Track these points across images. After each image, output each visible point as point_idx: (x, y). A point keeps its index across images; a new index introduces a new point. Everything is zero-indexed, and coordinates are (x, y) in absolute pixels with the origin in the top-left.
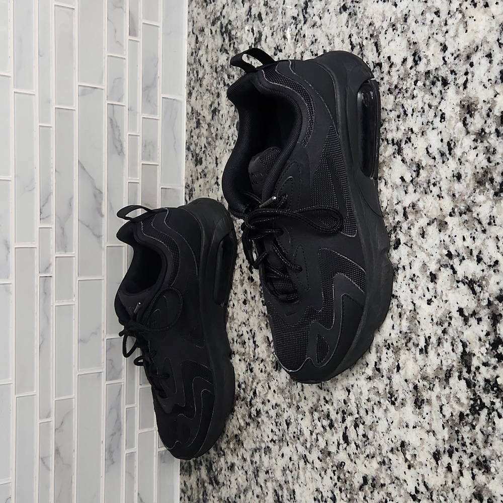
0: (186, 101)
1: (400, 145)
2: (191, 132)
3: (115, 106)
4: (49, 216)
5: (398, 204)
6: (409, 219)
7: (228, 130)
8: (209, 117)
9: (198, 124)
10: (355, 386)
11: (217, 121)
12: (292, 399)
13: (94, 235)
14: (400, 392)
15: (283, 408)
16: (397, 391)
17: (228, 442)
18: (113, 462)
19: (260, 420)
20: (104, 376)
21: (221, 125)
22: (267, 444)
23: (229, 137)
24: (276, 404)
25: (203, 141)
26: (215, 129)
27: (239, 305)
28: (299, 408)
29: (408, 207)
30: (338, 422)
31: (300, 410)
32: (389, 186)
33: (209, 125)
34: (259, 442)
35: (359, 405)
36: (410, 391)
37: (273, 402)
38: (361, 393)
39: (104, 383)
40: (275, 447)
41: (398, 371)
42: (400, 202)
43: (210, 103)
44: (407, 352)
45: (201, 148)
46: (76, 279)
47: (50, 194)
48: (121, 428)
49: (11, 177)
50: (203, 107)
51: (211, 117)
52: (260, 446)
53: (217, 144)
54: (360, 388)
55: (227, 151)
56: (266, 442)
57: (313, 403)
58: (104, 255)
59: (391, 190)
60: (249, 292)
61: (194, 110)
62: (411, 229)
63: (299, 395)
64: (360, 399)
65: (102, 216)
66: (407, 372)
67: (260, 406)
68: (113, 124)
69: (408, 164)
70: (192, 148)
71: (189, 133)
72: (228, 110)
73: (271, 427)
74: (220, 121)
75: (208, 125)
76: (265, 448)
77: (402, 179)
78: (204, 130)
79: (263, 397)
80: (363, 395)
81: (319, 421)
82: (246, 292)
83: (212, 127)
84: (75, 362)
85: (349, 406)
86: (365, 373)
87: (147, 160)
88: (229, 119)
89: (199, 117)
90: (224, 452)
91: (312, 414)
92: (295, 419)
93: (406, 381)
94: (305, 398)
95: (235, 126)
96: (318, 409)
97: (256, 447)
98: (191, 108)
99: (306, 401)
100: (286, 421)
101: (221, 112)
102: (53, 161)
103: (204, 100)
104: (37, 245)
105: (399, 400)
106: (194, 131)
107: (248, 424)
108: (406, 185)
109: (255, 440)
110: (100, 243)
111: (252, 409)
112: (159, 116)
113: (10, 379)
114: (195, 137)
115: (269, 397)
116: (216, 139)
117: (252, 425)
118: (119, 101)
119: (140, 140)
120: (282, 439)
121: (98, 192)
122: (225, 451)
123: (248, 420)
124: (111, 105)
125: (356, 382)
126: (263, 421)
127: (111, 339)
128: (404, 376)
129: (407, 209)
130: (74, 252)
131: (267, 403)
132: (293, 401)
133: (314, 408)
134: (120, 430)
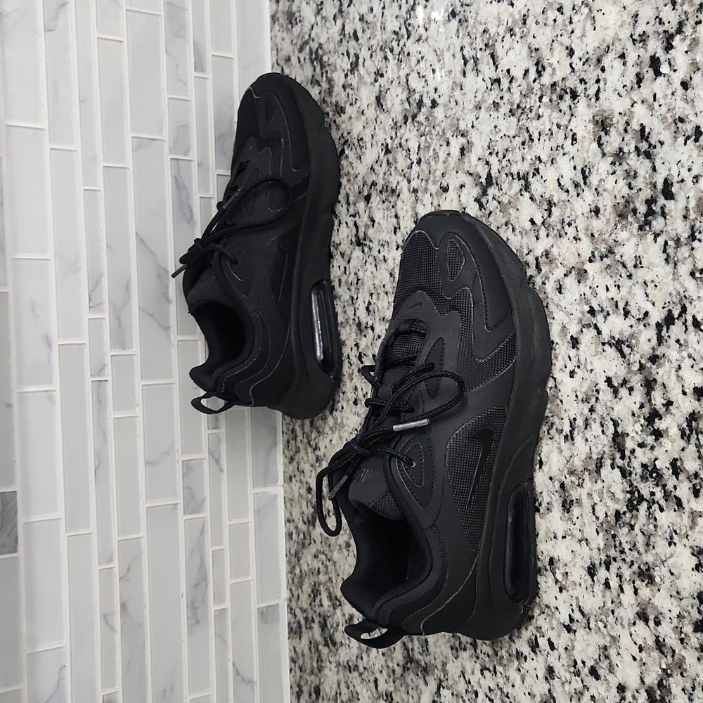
1: (527, 179)
3: (181, 162)
4: (101, 303)
5: (528, 254)
6: (543, 272)
13: (160, 325)
14: (544, 494)
16: (541, 493)
18: (198, 622)
20: (181, 509)
27: (349, 406)
29: (541, 257)
32: (517, 232)
36: (557, 492)
39: (181, 518)
41: (541, 467)
42: (531, 251)
44: (550, 441)
46: (139, 384)
47: (102, 275)
48: (206, 575)
49: (50, 255)
58: (174, 351)
59: (520, 236)
60: (359, 389)
62: (545, 284)
65: (169, 301)
66: (551, 466)
68: (179, 185)
69: (538, 202)
77: (532, 221)
82: (356, 389)
84: (142, 491)
90: (340, 602)
93: (551, 478)
102: (103, 234)
104: (86, 341)
105: (544, 505)
108: (536, 228)
110: (168, 336)
113: (59, 512)
118: (185, 155)
119: (215, 203)
121: (162, 271)
122: (342, 600)
124: (175, 161)
127: (189, 460)
128: (548, 473)
129: (540, 259)
130: (136, 349)
134: (205, 579)
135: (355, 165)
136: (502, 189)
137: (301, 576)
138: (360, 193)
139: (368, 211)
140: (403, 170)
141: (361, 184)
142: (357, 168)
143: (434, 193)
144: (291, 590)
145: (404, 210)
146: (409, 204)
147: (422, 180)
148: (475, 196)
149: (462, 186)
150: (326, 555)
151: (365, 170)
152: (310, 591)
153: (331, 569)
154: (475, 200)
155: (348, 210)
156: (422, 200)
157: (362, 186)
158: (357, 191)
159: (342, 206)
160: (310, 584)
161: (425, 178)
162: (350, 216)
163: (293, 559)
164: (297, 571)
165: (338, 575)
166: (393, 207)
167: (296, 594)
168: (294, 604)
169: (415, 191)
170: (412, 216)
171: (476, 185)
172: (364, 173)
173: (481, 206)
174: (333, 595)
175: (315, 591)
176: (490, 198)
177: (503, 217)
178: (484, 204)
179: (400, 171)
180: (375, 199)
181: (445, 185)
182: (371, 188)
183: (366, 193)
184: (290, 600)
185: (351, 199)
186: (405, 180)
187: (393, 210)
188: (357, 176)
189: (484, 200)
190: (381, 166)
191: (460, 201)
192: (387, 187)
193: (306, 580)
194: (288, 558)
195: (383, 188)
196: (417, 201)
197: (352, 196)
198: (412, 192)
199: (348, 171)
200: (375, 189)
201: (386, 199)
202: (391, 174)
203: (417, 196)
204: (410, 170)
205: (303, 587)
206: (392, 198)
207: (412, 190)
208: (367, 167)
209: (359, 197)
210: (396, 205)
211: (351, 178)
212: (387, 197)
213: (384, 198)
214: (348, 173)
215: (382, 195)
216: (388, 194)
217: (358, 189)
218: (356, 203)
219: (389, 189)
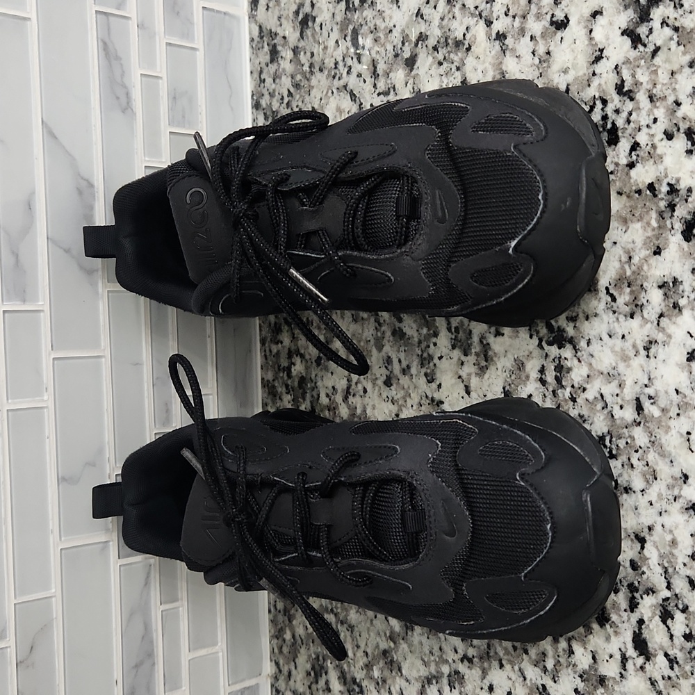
0: (247, 18)
2: (261, 72)
3: (111, 18)
7: (335, 50)
8: (294, 35)
9: (274, 54)
10: (658, 528)
11: (310, 38)
13: (82, 267)
17: (368, 667)
20: (113, 548)
21: (320, 43)
22: (454, 666)
23: (336, 64)
25: (286, 83)
26: (309, 54)
27: (377, 388)
30: (619, 610)
33: (296, 51)
34: (437, 664)
35: (670, 570)
38: (674, 543)
39: (114, 563)
40: (473, 671)
43: (294, 8)
45: (282, 98)
46: (47, 357)
48: (152, 651)
50: (283, 19)
51: (298, 34)
52: (438, 672)
53: (314, 82)
54: (671, 531)
55: (335, 91)
56: (451, 661)
58: (103, 307)
60: (395, 361)
61: (264, 30)
64: (673, 555)
68: (110, 54)
70: (263, 103)
71: (256, 75)
72: (332, 11)
74: (317, 37)
75: (293, 51)
76: (449, 676)
78: (286, 65)
80: (680, 546)
82: (388, 360)
83: (302, 53)
84: (53, 523)
85: (644, 573)
86: (680, 497)
87: (178, 126)
88: (336, 28)
89: (275, 41)
90: (360, 686)
95: (349, 38)
97: (430, 673)
98: (257, 28)
101: (318, 20)
103: (282, 5)
106: (266, 70)
109: (426, 660)
110: (94, 284)
112: (199, 42)
114: (269, 81)
116: (312, 73)
118: (118, 8)
119: (163, 86)
120: (488, 653)
121: (85, 183)
122: (364, 685)
124: (104, 17)
125: (660, 520)
130: (43, 302)
134: (150, 655)
135: (387, 13)
136: (682, 6)
137: (293, 644)
138: (396, 55)
139: (411, 82)
140: (476, 7)
141: (398, 42)
142: (391, 17)
143: (538, 34)
144: (277, 664)
145: (479, 71)
146: (489, 59)
147: (514, 17)
148: (624, 26)
149: (596, 14)
150: (336, 615)
151: (407, 18)
152: (309, 666)
153: (346, 637)
154: (622, 34)
155: (375, 86)
156: (513, 50)
157: (400, 45)
158: (391, 54)
159: (365, 81)
160: (310, 656)
161: (520, 13)
162: (379, 94)
163: (280, 618)
164: (288, 636)
165: (358, 647)
166: (458, 69)
167: (285, 670)
168: (281, 685)
169: (501, 37)
171: (626, 7)
172: (404, 24)
173: (636, 40)
174: (348, 676)
175: (317, 667)
176: (656, 24)
177: (684, 53)
178: (643, 37)
179: (472, 9)
180: (425, 62)
181: (560, 16)
182: (416, 45)
183: (407, 55)
184: (276, 679)
185: (381, 67)
186: (482, 23)
187: (458, 74)
188: (391, 31)
189: (642, 30)
190: (435, 7)
191: (591, 39)
192: (447, 38)
193: (303, 650)
194: (271, 616)
195: (438, 42)
196: (504, 53)
197: (383, 62)
198: (495, 40)
199: (375, 25)
200: (424, 45)
201: (445, 58)
202: (453, 17)
203: (504, 44)
204: (491, 5)
205: (297, 660)
206: (457, 55)
207: (494, 36)
208: (410, 13)
209: (394, 62)
210: (464, 64)
211: (381, 35)
212: (447, 55)
213: (440, 57)
214: (375, 29)
215: (438, 53)
216: (449, 49)
217: (394, 50)
218: (390, 72)
219: (450, 41)
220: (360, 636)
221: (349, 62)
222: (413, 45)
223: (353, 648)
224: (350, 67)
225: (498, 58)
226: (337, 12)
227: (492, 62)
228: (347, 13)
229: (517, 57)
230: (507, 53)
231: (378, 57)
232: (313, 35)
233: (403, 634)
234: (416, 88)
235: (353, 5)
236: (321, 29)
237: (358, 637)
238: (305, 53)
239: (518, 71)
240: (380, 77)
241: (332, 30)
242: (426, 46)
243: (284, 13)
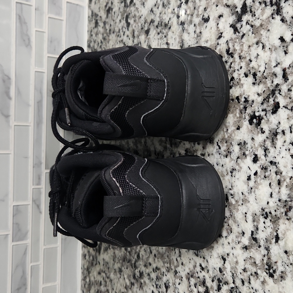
0: (87, 7)
1: (279, 4)
2: (91, 31)
3: (23, 6)
5: (277, 66)
6: (290, 80)
7: (119, 24)
8: (104, 16)
9: (97, 23)
10: (231, 255)
11: (110, 18)
12: (170, 264)
13: (3, 114)
14: (279, 264)
15: (162, 272)
16: (276, 262)
19: (142, 281)
20: (10, 238)
21: (114, 21)
23: (119, 30)
24: (156, 268)
25: (100, 37)
26: (109, 25)
28: (177, 272)
29: (289, 68)
30: (214, 290)
31: (177, 274)
32: (267, 48)
33: (105, 23)
35: (235, 275)
36: (291, 264)
37: (154, 266)
38: (237, 262)
39: (10, 244)
41: (277, 241)
42: (279, 64)
43: (105, 4)
44: (287, 222)
45: (98, 44)
48: (26, 283)
50: (101, 9)
51: (106, 16)
53: (110, 37)
54: (236, 257)
55: (118, 42)
57: (189, 269)
58: (12, 132)
59: (269, 52)
61: (94, 13)
62: (291, 90)
63: (177, 260)
64: (236, 268)
65: (10, 98)
66: (288, 243)
67: (143, 269)
68: (21, 20)
69: (288, 22)
70: (92, 45)
71: (89, 33)
72: (119, 6)
73: (152, 288)
74: (113, 17)
77: (282, 39)
78: (101, 29)
79: (145, 260)
80: (239, 264)
81: (196, 287)
85: (224, 274)
86: (241, 242)
88: (120, 14)
89: (97, 18)
91: (189, 280)
92: (173, 283)
93: (286, 252)
94: (182, 264)
95: (125, 19)
96: (195, 275)
98: (91, 12)
99: (183, 267)
100: (165, 284)
101: (114, 10)
103: (101, 2)
105: (278, 273)
106: (93, 31)
107: (132, 284)
108: (285, 45)
110: (8, 122)
111: (136, 271)
112: (64, 17)
114: (94, 35)
115: (151, 260)
116: (110, 33)
117: (136, 285)
119: (46, 36)
121: (6, 77)
123: (133, 281)
124: (20, 5)
125: (232, 251)
126: (145, 282)
127: (18, 205)
128: (283, 247)
129: (287, 70)
131: (149, 266)
132: (172, 265)
133: (191, 274)
135: (139, 9)
136: (255, 15)
137: (89, 284)
138: (142, 29)
139: (147, 41)
140: (174, 9)
141: (143, 22)
142: (141, 11)
143: (197, 24)
145: (173, 38)
146: (177, 33)
147: (188, 15)
148: (231, 23)
149: (220, 16)
150: (106, 274)
151: (147, 12)
153: (109, 284)
154: (230, 27)
155: (133, 41)
156: (187, 30)
157: (144, 24)
158: (140, 28)
159: (129, 39)
160: (95, 290)
161: (191, 13)
162: (135, 45)
163: (86, 272)
164: (88, 280)
165: (113, 289)
166: (165, 37)
169: (182, 24)
170: (179, 42)
171: (233, 14)
172: (146, 14)
173: (236, 30)
176: (244, 23)
177: (255, 38)
178: (238, 28)
179: (172, 10)
180: (153, 32)
181: (206, 16)
182: (150, 24)
183: (146, 29)
185: (136, 33)
186: (175, 17)
187: (165, 39)
188: (140, 17)
189: (238, 26)
190: (158, 8)
191: (218, 28)
192: (162, 22)
193: (93, 287)
194: (82, 270)
195: (158, 24)
196: (183, 31)
197: (137, 31)
198: (180, 25)
199: (135, 14)
200: (153, 25)
201: (160, 31)
202: (165, 13)
203: (183, 27)
204: (180, 9)
205: (90, 291)
206: (165, 30)
207: (180, 23)
208: (148, 10)
209: (141, 31)
210: (168, 35)
211: (137, 19)
212: (161, 30)
213: (159, 31)
214: (135, 16)
215: (158, 28)
216: (162, 27)
217: (141, 26)
218: (139, 36)
219: (163, 24)
220: (114, 284)
221: (124, 30)
222: (149, 24)
223: (111, 290)
224: (124, 32)
225: (181, 33)
226: (121, 7)
227: (179, 35)
228: (125, 8)
229: (188, 33)
230: (185, 31)
231: (135, 29)
232: (111, 17)
233: (130, 287)
234: (149, 44)
235: (127, 5)
236: (115, 14)
237: (113, 285)
238: (108, 24)
239: (188, 40)
240: (135, 38)
241: (118, 15)
242: (154, 25)
243: (101, 6)
